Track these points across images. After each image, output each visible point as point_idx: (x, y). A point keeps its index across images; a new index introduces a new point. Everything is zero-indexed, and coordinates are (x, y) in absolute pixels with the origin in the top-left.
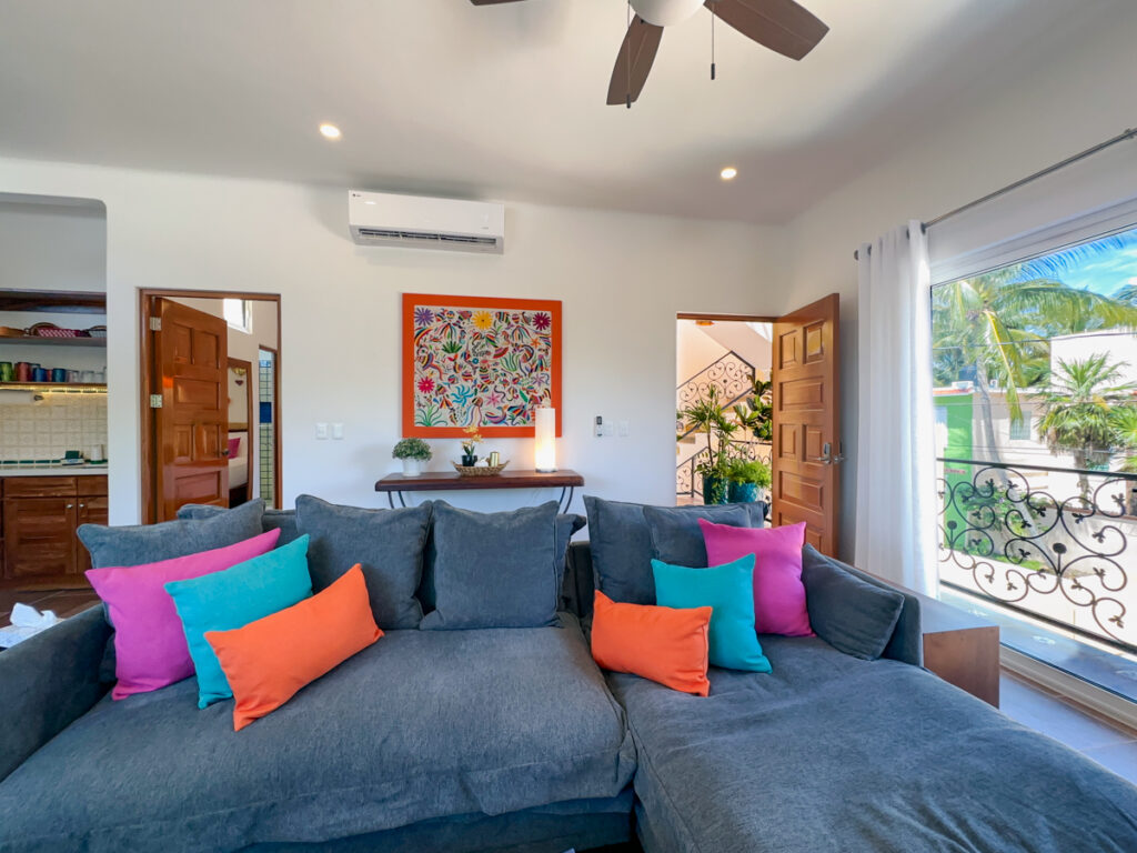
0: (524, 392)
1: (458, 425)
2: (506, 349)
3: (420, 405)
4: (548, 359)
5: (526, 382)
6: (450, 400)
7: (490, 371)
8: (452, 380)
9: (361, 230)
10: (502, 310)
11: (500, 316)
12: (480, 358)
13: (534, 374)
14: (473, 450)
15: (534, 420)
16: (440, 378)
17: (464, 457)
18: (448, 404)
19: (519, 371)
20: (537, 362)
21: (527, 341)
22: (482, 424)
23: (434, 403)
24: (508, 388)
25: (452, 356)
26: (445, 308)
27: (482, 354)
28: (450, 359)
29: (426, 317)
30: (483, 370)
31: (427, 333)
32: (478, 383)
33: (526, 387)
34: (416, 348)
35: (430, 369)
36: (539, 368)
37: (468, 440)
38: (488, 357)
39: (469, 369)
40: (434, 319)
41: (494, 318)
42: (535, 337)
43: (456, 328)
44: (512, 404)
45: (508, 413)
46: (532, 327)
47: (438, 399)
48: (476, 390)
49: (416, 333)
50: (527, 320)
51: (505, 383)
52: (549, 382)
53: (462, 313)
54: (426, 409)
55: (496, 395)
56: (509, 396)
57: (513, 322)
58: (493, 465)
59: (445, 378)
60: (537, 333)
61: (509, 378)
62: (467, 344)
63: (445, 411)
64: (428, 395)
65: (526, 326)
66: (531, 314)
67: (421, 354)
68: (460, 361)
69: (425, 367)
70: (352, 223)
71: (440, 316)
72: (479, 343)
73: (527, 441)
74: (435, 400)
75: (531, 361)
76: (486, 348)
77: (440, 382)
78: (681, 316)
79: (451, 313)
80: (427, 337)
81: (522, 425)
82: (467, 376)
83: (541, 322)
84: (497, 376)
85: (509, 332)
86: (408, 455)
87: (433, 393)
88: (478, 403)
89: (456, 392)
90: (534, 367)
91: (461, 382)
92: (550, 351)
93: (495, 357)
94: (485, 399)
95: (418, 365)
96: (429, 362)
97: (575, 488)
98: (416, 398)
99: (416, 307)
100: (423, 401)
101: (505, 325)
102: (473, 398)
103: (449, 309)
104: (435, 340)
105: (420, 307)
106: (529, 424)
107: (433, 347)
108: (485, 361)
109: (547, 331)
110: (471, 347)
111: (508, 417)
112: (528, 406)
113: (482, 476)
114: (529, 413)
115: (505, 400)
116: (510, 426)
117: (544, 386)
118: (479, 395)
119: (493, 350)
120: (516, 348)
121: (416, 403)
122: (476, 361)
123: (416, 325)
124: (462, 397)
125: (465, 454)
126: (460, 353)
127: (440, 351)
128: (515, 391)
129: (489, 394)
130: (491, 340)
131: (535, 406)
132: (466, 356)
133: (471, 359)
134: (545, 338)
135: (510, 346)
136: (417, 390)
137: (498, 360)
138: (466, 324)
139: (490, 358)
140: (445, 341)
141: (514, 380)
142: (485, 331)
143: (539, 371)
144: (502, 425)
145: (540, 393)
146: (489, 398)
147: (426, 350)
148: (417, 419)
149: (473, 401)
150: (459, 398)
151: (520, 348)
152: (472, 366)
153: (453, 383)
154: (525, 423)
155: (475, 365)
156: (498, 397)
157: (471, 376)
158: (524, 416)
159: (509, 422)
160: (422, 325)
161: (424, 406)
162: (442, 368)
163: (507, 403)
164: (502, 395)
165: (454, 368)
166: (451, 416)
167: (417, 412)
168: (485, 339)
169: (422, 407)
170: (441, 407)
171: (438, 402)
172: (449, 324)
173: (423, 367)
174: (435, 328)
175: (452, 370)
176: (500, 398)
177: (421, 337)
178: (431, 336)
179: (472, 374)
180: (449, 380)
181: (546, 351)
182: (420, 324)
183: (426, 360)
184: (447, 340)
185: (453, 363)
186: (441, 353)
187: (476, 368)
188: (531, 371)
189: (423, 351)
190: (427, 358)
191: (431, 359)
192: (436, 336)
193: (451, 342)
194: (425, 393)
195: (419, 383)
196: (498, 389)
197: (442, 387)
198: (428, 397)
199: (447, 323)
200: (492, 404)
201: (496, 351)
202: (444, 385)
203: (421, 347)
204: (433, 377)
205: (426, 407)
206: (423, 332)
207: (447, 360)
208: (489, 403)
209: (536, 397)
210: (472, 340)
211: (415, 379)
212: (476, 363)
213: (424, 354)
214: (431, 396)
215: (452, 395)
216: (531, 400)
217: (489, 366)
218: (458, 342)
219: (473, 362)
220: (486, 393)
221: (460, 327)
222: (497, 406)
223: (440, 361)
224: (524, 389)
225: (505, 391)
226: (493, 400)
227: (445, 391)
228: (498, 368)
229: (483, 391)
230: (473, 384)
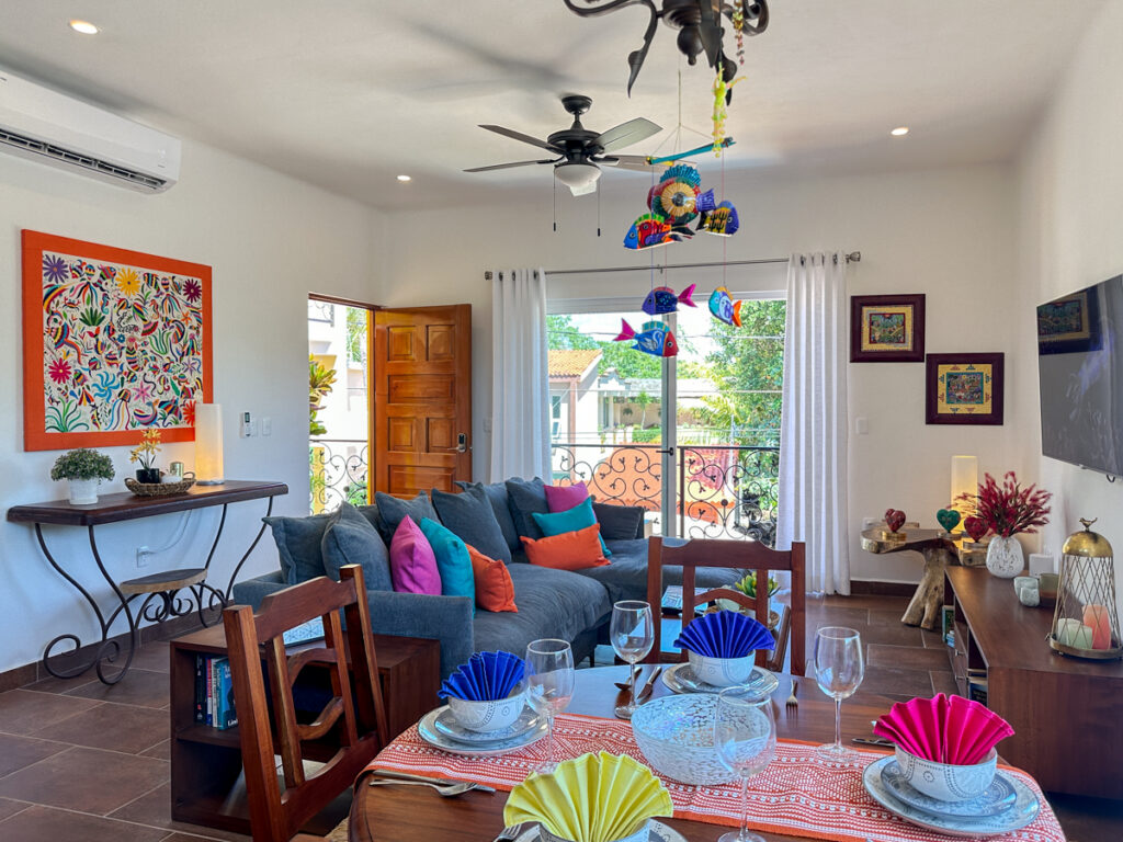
0: (176, 382)
1: (103, 428)
2: (156, 324)
3: (52, 400)
4: (199, 339)
5: (177, 369)
6: (91, 393)
7: (138, 353)
8: (94, 364)
10: (151, 272)
11: (150, 279)
12: (127, 335)
13: (185, 359)
14: (147, 461)
16: (79, 362)
17: (140, 472)
18: (89, 399)
19: (170, 354)
20: (189, 343)
21: (177, 315)
23: (71, 398)
24: (158, 376)
25: (93, 329)
26: (83, 260)
27: (129, 329)
28: (90, 334)
29: (58, 269)
30: (131, 351)
31: (60, 294)
32: (125, 369)
33: (177, 375)
34: (46, 316)
35: (65, 348)
36: (191, 352)
38: (135, 334)
39: (114, 349)
40: (69, 274)
41: (142, 281)
42: (186, 310)
43: (98, 289)
44: (163, 398)
45: (159, 410)
46: (182, 297)
47: (76, 391)
48: (123, 378)
49: (45, 292)
50: (177, 288)
51: (155, 369)
52: (201, 369)
53: (103, 270)
54: (60, 407)
55: (145, 385)
56: (160, 388)
57: (162, 289)
58: (180, 480)
59: (85, 361)
60: (188, 305)
61: (159, 364)
62: (111, 315)
63: (86, 408)
64: (62, 386)
65: (177, 295)
66: (182, 279)
67: (52, 325)
68: (103, 337)
69: (58, 345)
71: (77, 271)
72: (125, 314)
74: (72, 393)
75: (182, 342)
76: (133, 322)
77: (78, 367)
78: (312, 297)
79: (91, 268)
80: (60, 299)
81: (174, 426)
82: (112, 359)
83: (193, 293)
84: (147, 360)
85: (159, 301)
87: (69, 382)
88: (125, 397)
89: (99, 382)
90: (186, 349)
91: (105, 368)
92: (201, 330)
93: (144, 334)
94: (133, 392)
95: (49, 341)
96: (63, 338)
98: (47, 391)
99: (45, 253)
100: (56, 395)
101: (154, 292)
102: (120, 390)
103: (89, 261)
104: (71, 305)
105: (50, 254)
106: (181, 425)
107: (69, 317)
108: (132, 340)
109: (198, 304)
110: (116, 318)
111: (159, 416)
112: (180, 401)
114: (182, 410)
115: (155, 393)
116: (162, 427)
118: (126, 385)
120: (167, 323)
121: (47, 397)
122: (121, 340)
123: (46, 281)
124: (106, 389)
125: (142, 467)
126: (102, 326)
127: (78, 322)
128: (165, 381)
129: (137, 384)
130: (138, 311)
131: (187, 401)
132: (110, 330)
133: (116, 336)
134: (195, 312)
135: (159, 320)
136: (48, 378)
137: (147, 338)
138: (109, 285)
139: (138, 335)
140: (83, 308)
141: (165, 366)
142: (132, 299)
143: (191, 356)
144: (153, 427)
145: (192, 384)
146: (138, 390)
147: (59, 319)
148: (49, 422)
149: (120, 395)
150: (102, 391)
151: (171, 324)
152: (118, 345)
153: (95, 368)
154: (177, 423)
155: (121, 344)
156: (148, 388)
157: (116, 359)
158: (176, 414)
159: (160, 422)
160: (53, 282)
161: (58, 403)
162: (80, 347)
163: (157, 397)
164: (152, 386)
165: (96, 346)
166: (93, 417)
167: (49, 412)
168: (131, 309)
169: (55, 404)
170: (80, 403)
171: (75, 396)
172: (88, 283)
173: (56, 344)
174: (71, 287)
175: (93, 351)
176: (150, 390)
177: (52, 300)
178: (66, 299)
179: (118, 356)
180: (90, 364)
181: (197, 329)
182: (50, 280)
183: (59, 334)
184: (86, 307)
185: (94, 340)
186: (79, 325)
187: (123, 348)
188: (183, 355)
189: (56, 320)
190: (60, 331)
191: (66, 332)
192: (72, 299)
193: (91, 310)
194: (59, 382)
195: (51, 367)
196: (148, 378)
197: (81, 374)
198: (63, 389)
199: (85, 282)
200: (141, 399)
201: (145, 326)
202: (83, 372)
203: (53, 313)
204: (69, 359)
205: (61, 404)
206: (55, 292)
207: (87, 334)
208: (138, 397)
209: (187, 389)
210: (117, 308)
211: (45, 362)
212: (122, 341)
213: (57, 325)
214: (66, 388)
215: (94, 385)
216: (183, 392)
217: (136, 346)
218: (99, 311)
219: (119, 339)
220: (135, 383)
221: (102, 289)
222: (147, 401)
223: (78, 337)
224: (175, 378)
225: (155, 381)
226: (142, 392)
227: (85, 380)
228: (147, 349)
229: (131, 381)
230: (119, 370)
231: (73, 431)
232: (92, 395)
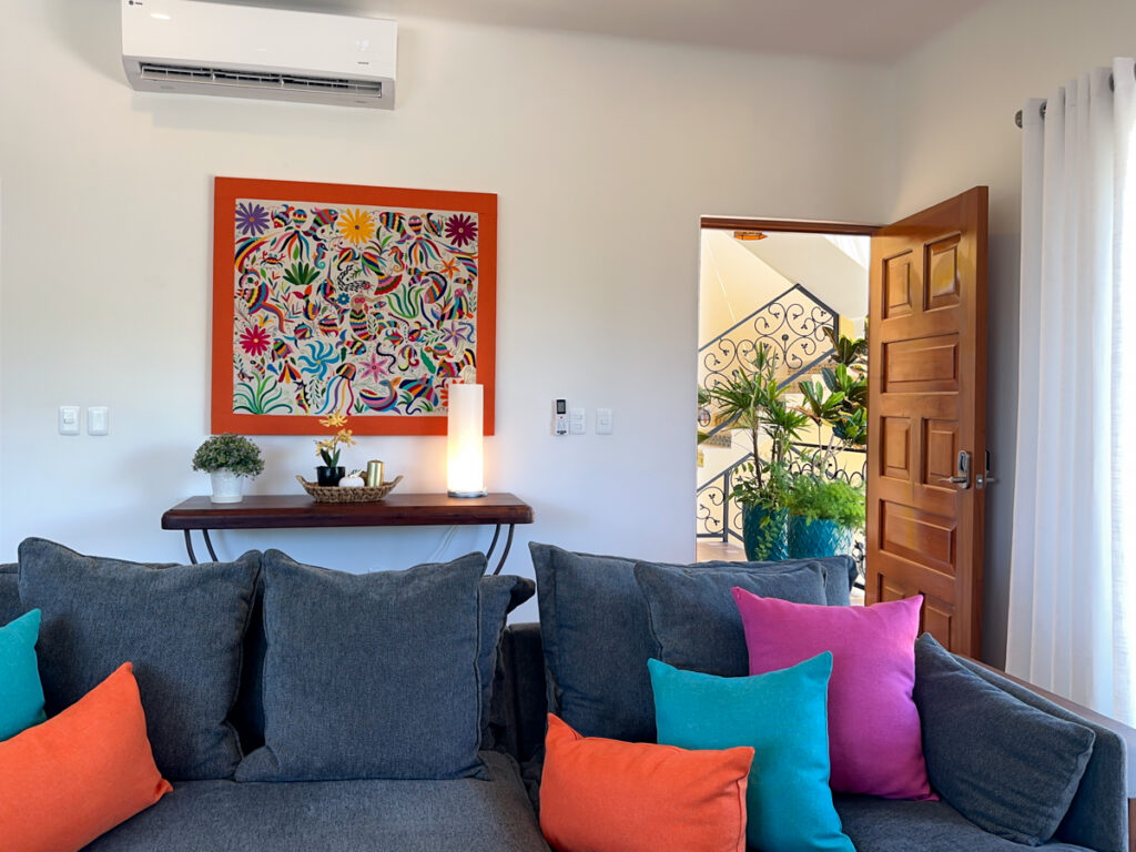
0: (430, 355)
1: (312, 412)
2: (399, 278)
3: (243, 375)
4: (472, 297)
5: (432, 337)
6: (297, 368)
7: (369, 317)
8: (301, 332)
9: (142, 64)
10: (392, 210)
11: (388, 220)
12: (352, 294)
13: (447, 324)
14: (337, 456)
15: (446, 404)
16: (281, 329)
17: (321, 470)
18: (294, 375)
19: (420, 318)
20: (453, 302)
21: (435, 264)
22: (353, 412)
23: (268, 373)
24: (399, 347)
25: (302, 289)
26: (290, 204)
27: (355, 286)
28: (298, 295)
29: (256, 219)
30: (357, 315)
31: (257, 248)
32: (348, 338)
33: (432, 346)
34: (238, 275)
35: (262, 313)
36: (456, 314)
37: (327, 440)
38: (365, 293)
39: (332, 313)
40: (271, 224)
41: (378, 224)
42: (449, 257)
43: (310, 239)
44: (408, 376)
45: (400, 392)
46: (443, 241)
47: (276, 365)
48: (344, 350)
49: (237, 247)
50: (435, 228)
51: (395, 338)
52: (474, 337)
53: (319, 214)
54: (254, 384)
55: (379, 359)
56: (403, 363)
57: (410, 231)
58: (372, 485)
59: (290, 329)
60: (452, 251)
61: (403, 331)
62: (329, 269)
63: (289, 387)
64: (257, 358)
65: (434, 238)
66: (442, 216)
67: (245, 286)
68: (315, 298)
69: (253, 310)
70: (126, 52)
71: (281, 219)
72: (349, 268)
73: (433, 442)
74: (271, 368)
75: (441, 301)
76: (362, 277)
77: (279, 335)
78: (709, 224)
79: (301, 213)
80: (258, 255)
81: (424, 413)
82: (328, 326)
83: (460, 230)
84: (382, 326)
85: (404, 248)
86: (221, 465)
87: (267, 355)
88: (347, 373)
89: (309, 353)
90: (448, 310)
91: (318, 336)
92: (475, 283)
93: (379, 291)
94: (359, 367)
95: (241, 305)
96: (260, 300)
97: (516, 525)
98: (238, 365)
99: (238, 201)
100: (249, 369)
101: (396, 236)
102: (340, 363)
103: (297, 205)
104: (272, 260)
105: (246, 202)
106: (436, 412)
107: (269, 275)
108: (360, 300)
109: (471, 247)
110: (335, 274)
111: (400, 399)
112: (437, 381)
113: (353, 503)
114: (438, 392)
115: (394, 368)
116: (404, 414)
117: (464, 345)
118: (349, 359)
119: (374, 280)
120: (416, 276)
121: (236, 372)
122: (344, 299)
123: (238, 234)
124: (319, 362)
125: (325, 465)
126: (315, 285)
127: (281, 281)
128: (412, 353)
129: (366, 357)
130: (371, 262)
131: (449, 380)
132: (326, 289)
133: (335, 296)
134: (467, 260)
135: (404, 273)
136: (238, 349)
137: (384, 298)
138: (326, 232)
139: (370, 294)
140: (289, 263)
141: (411, 333)
142: (362, 247)
143: (456, 320)
144: (390, 413)
145: (458, 358)
146: (367, 364)
147: (255, 278)
148: (239, 401)
149: (338, 371)
150: (313, 365)
151: (423, 278)
152: (337, 307)
153: (303, 337)
154: (429, 410)
155: (343, 307)
156: (382, 363)
157: (335, 325)
158: (428, 398)
159: (402, 408)
160: (249, 234)
161: (251, 378)
162: (283, 311)
163: (398, 374)
164: (390, 360)
165: (306, 310)
166: (299, 396)
167: (238, 389)
168: (360, 261)
169: (246, 380)
170: (281, 380)
171: (275, 371)
172: (297, 232)
173: (250, 308)
174: (272, 239)
175: (301, 315)
176: (387, 365)
177: (247, 256)
178: (265, 254)
179: (337, 322)
180: (296, 331)
181: (469, 283)
182: (245, 232)
183: (255, 296)
184: (293, 261)
185: (302, 303)
186: (283, 284)
187: (345, 311)
188: (443, 318)
189: (250, 280)
190: (256, 292)
191: (263, 294)
192: (273, 253)
193: (300, 264)
194: (253, 354)
195: (242, 336)
196: (383, 350)
197: (284, 344)
198: (259, 362)
199: (292, 231)
200: (371, 376)
201: (380, 282)
202: (286, 341)
203: (247, 272)
204: (267, 326)
205: (255, 380)
206: (250, 246)
207: (293, 296)
208: (367, 373)
209: (449, 364)
210: (338, 261)
211: (235, 330)
212: (344, 303)
213: (252, 286)
214: (263, 361)
215: (301, 358)
216: (441, 368)
217: (367, 308)
218: (312, 265)
219: (340, 300)
220: (362, 356)
221: (316, 238)
222: (380, 379)
223: (280, 299)
224: (428, 350)
225: (396, 353)
226: (374, 368)
227: (289, 352)
228: (383, 312)
229: (356, 353)
230: (338, 339)
231: (272, 413)
232: (299, 370)
